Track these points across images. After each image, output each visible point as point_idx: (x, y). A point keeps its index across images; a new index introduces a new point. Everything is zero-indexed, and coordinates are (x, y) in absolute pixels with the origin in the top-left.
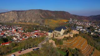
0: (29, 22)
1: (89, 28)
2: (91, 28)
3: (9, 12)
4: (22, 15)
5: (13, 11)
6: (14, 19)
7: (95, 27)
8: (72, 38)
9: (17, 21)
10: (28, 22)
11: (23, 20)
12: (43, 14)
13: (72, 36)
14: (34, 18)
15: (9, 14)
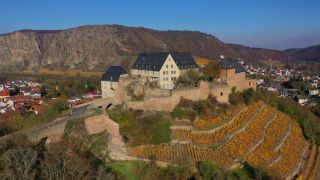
0: (78, 67)
1: (286, 85)
2: (294, 84)
3: (9, 34)
4: (53, 45)
5: (22, 31)
6: (27, 57)
7: (311, 81)
8: (224, 106)
9: (37, 64)
10: (73, 67)
11: (57, 60)
12: (125, 40)
13: (224, 99)
14: (94, 55)
15: (8, 42)
